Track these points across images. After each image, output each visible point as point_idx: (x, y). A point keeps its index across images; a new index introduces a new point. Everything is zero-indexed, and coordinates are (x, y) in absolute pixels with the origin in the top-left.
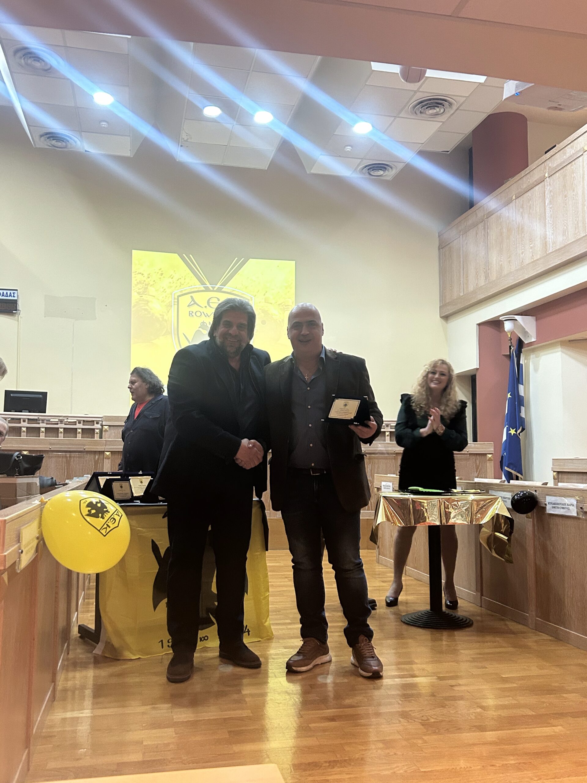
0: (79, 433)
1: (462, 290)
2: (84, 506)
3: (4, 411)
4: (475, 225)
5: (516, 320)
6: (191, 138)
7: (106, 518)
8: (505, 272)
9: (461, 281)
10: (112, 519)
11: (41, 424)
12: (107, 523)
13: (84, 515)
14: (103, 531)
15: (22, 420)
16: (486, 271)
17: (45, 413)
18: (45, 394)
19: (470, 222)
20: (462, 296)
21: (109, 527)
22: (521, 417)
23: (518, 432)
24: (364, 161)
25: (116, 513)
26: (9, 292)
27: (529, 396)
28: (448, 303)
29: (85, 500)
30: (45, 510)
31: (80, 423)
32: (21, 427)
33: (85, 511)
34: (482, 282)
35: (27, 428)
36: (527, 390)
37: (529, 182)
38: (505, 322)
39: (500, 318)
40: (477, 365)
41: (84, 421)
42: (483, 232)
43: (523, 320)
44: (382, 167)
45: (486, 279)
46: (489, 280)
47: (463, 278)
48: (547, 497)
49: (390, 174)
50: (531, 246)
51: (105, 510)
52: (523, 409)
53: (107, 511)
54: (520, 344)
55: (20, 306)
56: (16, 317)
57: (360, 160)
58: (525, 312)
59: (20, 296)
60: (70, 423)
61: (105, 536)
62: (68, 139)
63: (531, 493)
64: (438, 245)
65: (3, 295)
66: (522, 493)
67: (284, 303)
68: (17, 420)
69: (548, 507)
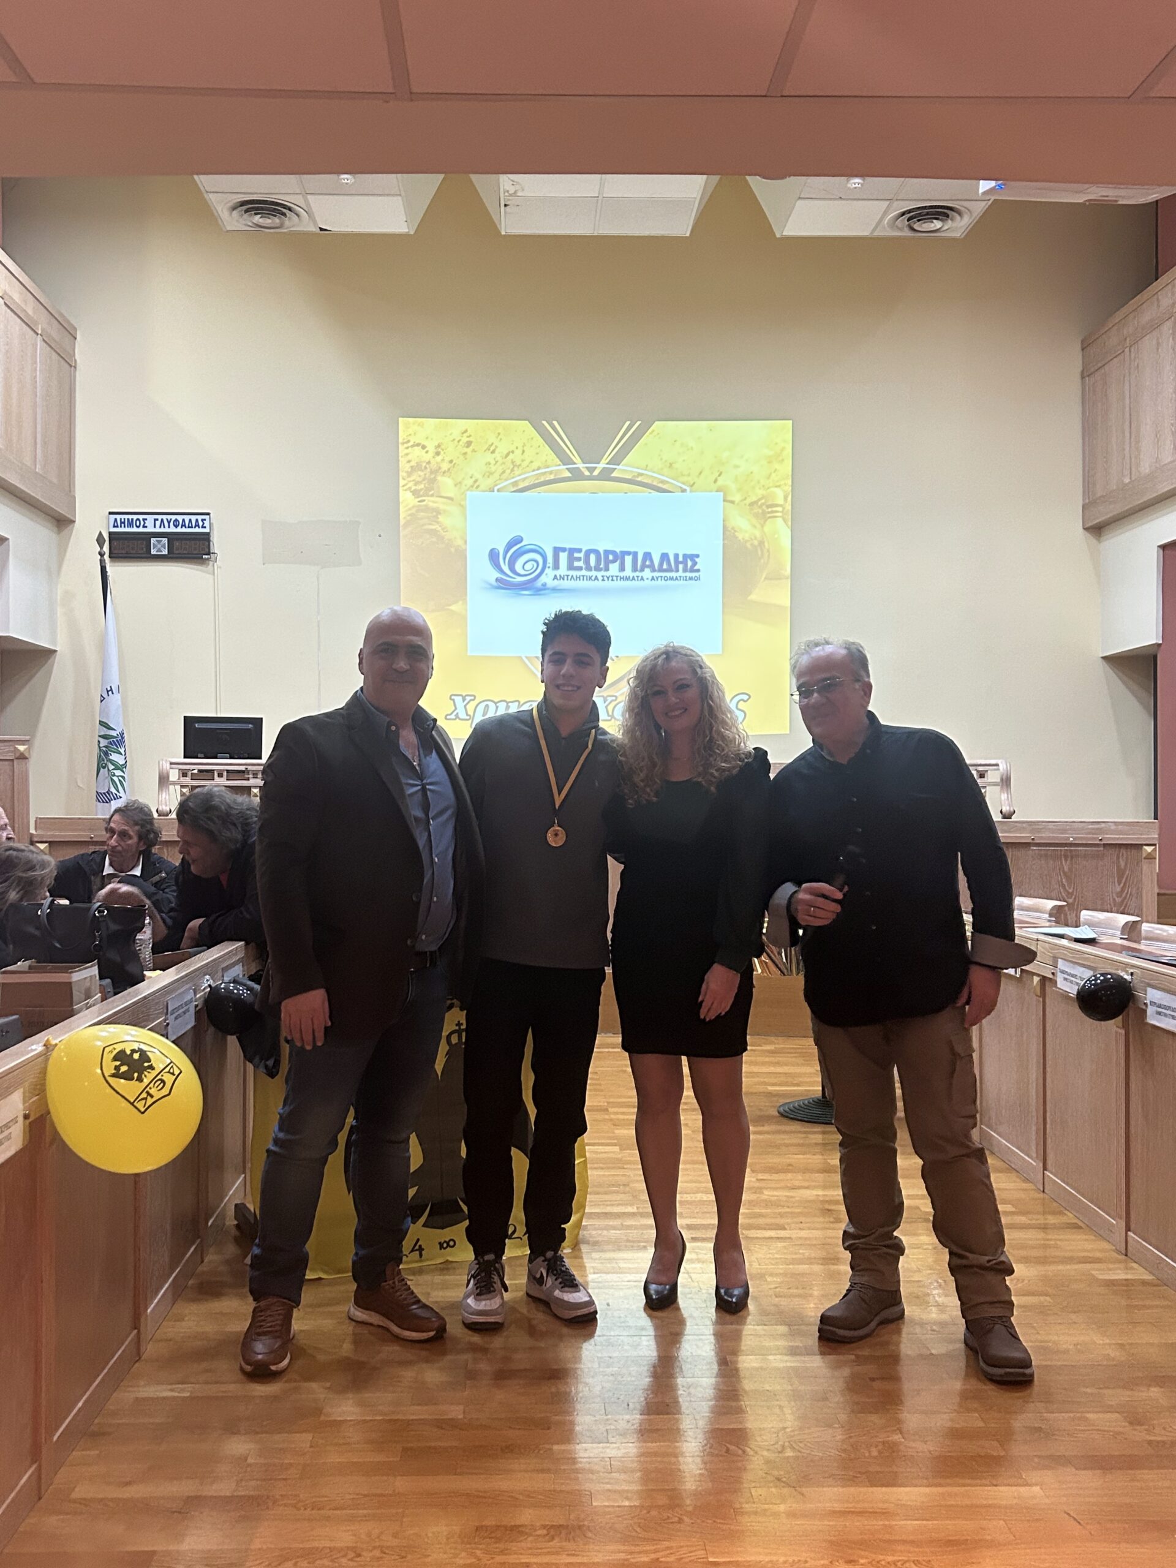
1: (1127, 472)
2: (108, 1057)
3: (185, 757)
4: (1156, 325)
6: (523, 190)
7: (146, 1081)
9: (1127, 451)
10: (159, 1082)
11: (251, 780)
12: (148, 1089)
13: (106, 1075)
14: (141, 1105)
15: (216, 774)
19: (1146, 318)
20: (1129, 483)
21: (152, 1096)
24: (895, 204)
25: (167, 1070)
26: (194, 518)
28: (1099, 498)
29: (112, 1047)
30: (51, 1061)
33: (109, 1069)
34: (1167, 456)
40: (1157, 638)
44: (941, 212)
45: (1175, 448)
47: (1130, 443)
48: (1149, 990)
49: (956, 227)
53: (152, 1067)
55: (216, 544)
56: (210, 567)
57: (888, 202)
59: (215, 527)
61: (143, 1113)
62: (284, 210)
63: (1122, 977)
64: (1080, 369)
65: (183, 525)
66: (1102, 978)
67: (763, 501)
68: (208, 774)
69: (1150, 1010)
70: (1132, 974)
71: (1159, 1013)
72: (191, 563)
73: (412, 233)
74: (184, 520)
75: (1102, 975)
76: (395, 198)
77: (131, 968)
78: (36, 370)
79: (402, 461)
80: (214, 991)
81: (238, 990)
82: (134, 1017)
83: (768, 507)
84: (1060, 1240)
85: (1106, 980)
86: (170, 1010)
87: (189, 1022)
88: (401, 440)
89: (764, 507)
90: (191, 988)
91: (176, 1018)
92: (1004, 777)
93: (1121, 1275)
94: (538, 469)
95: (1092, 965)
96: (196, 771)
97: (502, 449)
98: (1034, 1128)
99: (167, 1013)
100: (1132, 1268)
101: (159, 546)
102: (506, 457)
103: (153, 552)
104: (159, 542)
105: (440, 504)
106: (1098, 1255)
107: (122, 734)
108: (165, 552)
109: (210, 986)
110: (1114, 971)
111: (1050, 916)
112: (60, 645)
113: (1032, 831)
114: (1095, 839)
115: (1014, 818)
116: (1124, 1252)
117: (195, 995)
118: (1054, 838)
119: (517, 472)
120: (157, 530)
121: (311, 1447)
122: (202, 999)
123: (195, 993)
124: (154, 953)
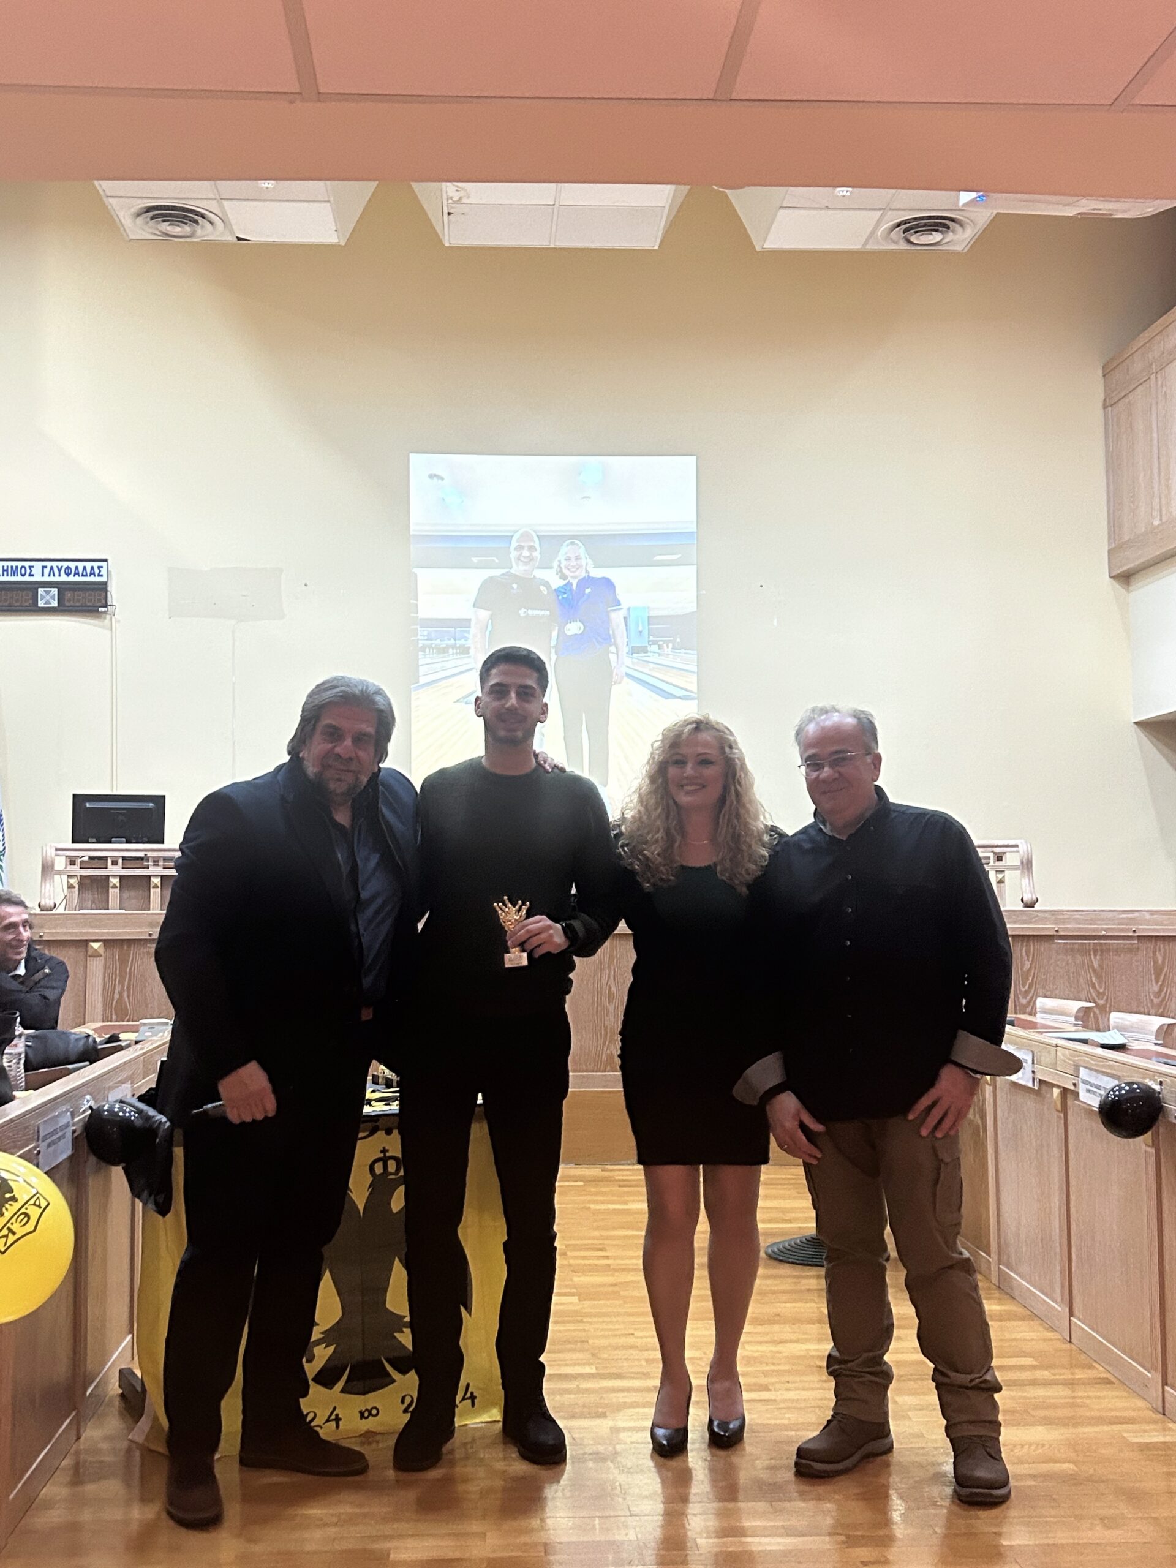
1: (1156, 513)
3: (73, 842)
6: (468, 197)
9: (1156, 490)
10: (23, 1216)
11: (151, 868)
15: (109, 861)
17: (163, 842)
18: (160, 801)
19: (1172, 340)
24: (889, 214)
26: (88, 565)
28: (1126, 542)
32: (108, 877)
35: (122, 878)
47: (1159, 480)
49: (959, 240)
53: (14, 1199)
55: (115, 595)
56: (107, 621)
57: (879, 213)
59: (113, 574)
62: (196, 217)
63: (1150, 1087)
64: (1102, 397)
65: (77, 574)
66: (1127, 1088)
68: (100, 861)
70: (1161, 1083)
72: (84, 617)
73: (343, 243)
74: (77, 568)
75: (1127, 1084)
76: (323, 205)
80: (96, 1115)
81: (125, 1112)
84: (1089, 1397)
85: (1132, 1091)
86: (42, 1134)
87: (64, 1150)
90: (67, 1110)
91: (49, 1146)
92: (1025, 862)
93: (1154, 1437)
95: (1118, 1073)
96: (86, 859)
98: (1058, 1268)
99: (38, 1140)
100: (1170, 1429)
101: (48, 597)
104: (48, 593)
106: (1132, 1414)
109: (91, 1108)
110: (1141, 1080)
111: (1077, 1019)
113: (1056, 921)
114: (1128, 930)
115: (1037, 907)
116: (1161, 1410)
117: (73, 1117)
118: (1080, 929)
120: (46, 578)
122: (81, 1124)
123: (73, 1115)
124: (26, 1070)
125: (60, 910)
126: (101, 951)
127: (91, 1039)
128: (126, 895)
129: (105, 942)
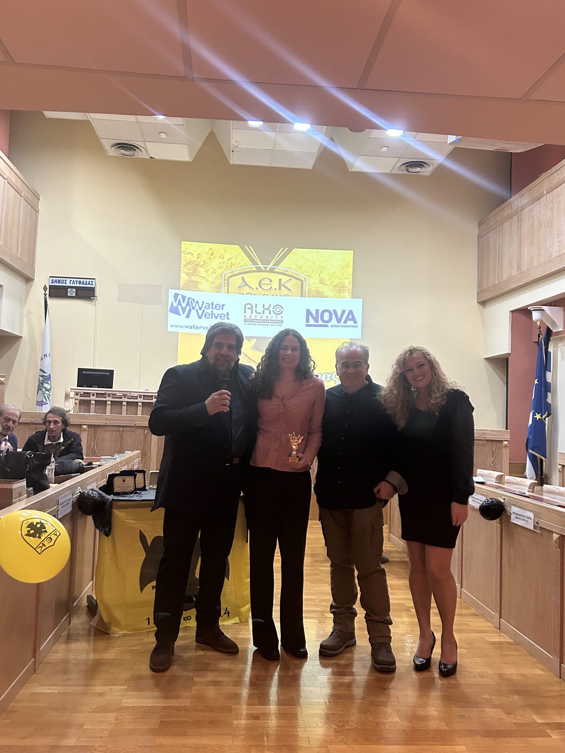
0: (140, 406)
1: (497, 278)
2: (25, 525)
3: (78, 386)
4: (510, 217)
5: (544, 310)
6: (240, 145)
7: (43, 538)
8: (535, 264)
9: (497, 270)
10: (49, 539)
11: (107, 398)
12: (43, 542)
13: (23, 534)
14: (39, 550)
15: (91, 394)
16: (519, 261)
17: (112, 388)
18: (112, 372)
19: (506, 213)
21: (45, 546)
22: (547, 403)
23: (544, 417)
24: (401, 159)
25: (53, 533)
26: (88, 281)
27: (557, 384)
28: (485, 289)
29: (27, 521)
31: (140, 397)
32: (90, 400)
34: (515, 273)
35: (96, 401)
36: (554, 376)
37: (559, 178)
38: (533, 312)
39: (529, 308)
40: (509, 351)
41: (144, 396)
42: (517, 224)
43: (550, 309)
44: (420, 164)
45: (518, 269)
46: (521, 270)
47: (499, 266)
48: (512, 506)
49: (426, 171)
50: (559, 240)
51: (43, 530)
52: (549, 395)
54: (549, 333)
55: (97, 292)
56: (94, 303)
57: (398, 159)
58: (553, 302)
59: (97, 285)
60: (133, 397)
61: (40, 554)
62: (135, 148)
63: (500, 501)
64: (477, 234)
65: (83, 284)
66: (491, 501)
67: (340, 285)
68: (88, 394)
69: (513, 516)
70: (504, 499)
71: (517, 518)
72: (86, 300)
73: (191, 161)
74: (83, 281)
75: (491, 499)
76: (184, 145)
77: (43, 482)
78: (20, 212)
79: (183, 260)
80: (82, 494)
81: (93, 494)
82: (40, 507)
83: (342, 287)
84: (470, 621)
85: (493, 502)
86: (60, 503)
87: (68, 509)
88: (182, 251)
89: (340, 287)
90: (70, 493)
91: (63, 507)
93: (497, 639)
94: (242, 266)
95: (486, 494)
96: (82, 393)
97: (227, 256)
98: (457, 568)
99: (58, 505)
100: (503, 636)
101: (72, 292)
102: (228, 260)
103: (69, 295)
104: (72, 290)
105: (198, 279)
106: (487, 629)
107: (50, 376)
108: (74, 295)
109: (80, 492)
110: (496, 498)
112: (24, 334)
114: (483, 437)
116: (498, 628)
117: (73, 496)
119: (233, 267)
120: (71, 285)
121: (115, 720)
122: (76, 498)
123: (73, 495)
124: (55, 476)
125: (72, 412)
126: (87, 429)
127: (81, 464)
128: (97, 407)
129: (88, 425)
